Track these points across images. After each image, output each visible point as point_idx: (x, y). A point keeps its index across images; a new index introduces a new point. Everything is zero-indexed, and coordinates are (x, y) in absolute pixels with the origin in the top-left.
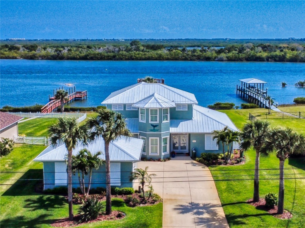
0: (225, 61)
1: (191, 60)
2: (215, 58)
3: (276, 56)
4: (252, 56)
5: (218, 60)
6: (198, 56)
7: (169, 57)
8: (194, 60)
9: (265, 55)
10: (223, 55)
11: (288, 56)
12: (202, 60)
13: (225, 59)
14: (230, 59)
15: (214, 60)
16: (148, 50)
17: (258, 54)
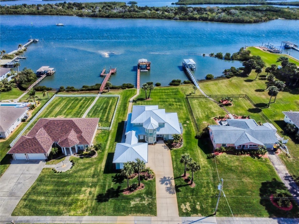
0: (178, 20)
1: (161, 19)
2: (174, 17)
3: (203, 17)
4: (192, 17)
5: (175, 19)
6: (165, 16)
7: (150, 16)
8: (163, 19)
9: (198, 16)
10: (177, 17)
11: (209, 17)
12: (167, 19)
13: (178, 18)
14: (181, 19)
15: (173, 19)
16: (140, 11)
17: (195, 16)
